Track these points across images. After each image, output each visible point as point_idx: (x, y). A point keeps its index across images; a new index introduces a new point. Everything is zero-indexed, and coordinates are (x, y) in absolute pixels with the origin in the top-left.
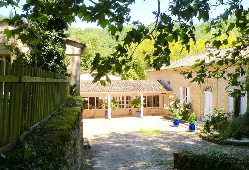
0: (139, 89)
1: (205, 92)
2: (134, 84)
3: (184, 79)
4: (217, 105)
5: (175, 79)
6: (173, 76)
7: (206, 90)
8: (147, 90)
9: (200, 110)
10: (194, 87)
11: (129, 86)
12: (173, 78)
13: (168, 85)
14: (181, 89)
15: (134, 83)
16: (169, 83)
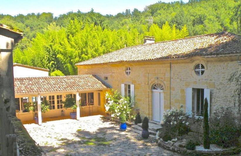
0: (74, 87)
1: (154, 90)
2: (67, 81)
3: (126, 75)
4: (170, 105)
5: (113, 74)
6: (111, 71)
7: (154, 88)
8: (84, 88)
9: (148, 111)
10: (139, 84)
11: (61, 84)
12: (111, 74)
13: (106, 81)
14: (123, 86)
15: (66, 79)
16: (106, 78)
